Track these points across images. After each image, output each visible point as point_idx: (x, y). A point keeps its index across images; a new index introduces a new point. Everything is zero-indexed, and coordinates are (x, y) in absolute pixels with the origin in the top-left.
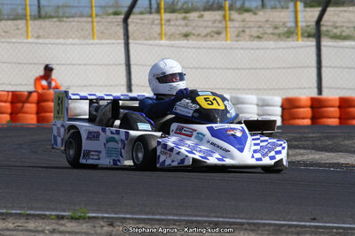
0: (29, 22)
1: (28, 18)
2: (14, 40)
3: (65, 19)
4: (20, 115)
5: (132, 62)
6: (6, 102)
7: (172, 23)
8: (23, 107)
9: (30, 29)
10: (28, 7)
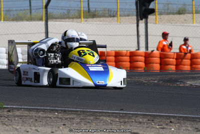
0: (195, 15)
1: (194, 12)
2: (186, 25)
4: (180, 66)
6: (173, 58)
8: (181, 61)
9: (194, 18)
10: (194, 7)
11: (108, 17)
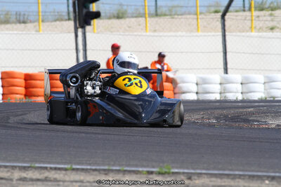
0: (148, 19)
1: (147, 16)
2: (136, 33)
3: (176, 16)
5: (228, 50)
7: (261, 18)
9: (148, 25)
10: (147, 8)
11: (15, 23)
